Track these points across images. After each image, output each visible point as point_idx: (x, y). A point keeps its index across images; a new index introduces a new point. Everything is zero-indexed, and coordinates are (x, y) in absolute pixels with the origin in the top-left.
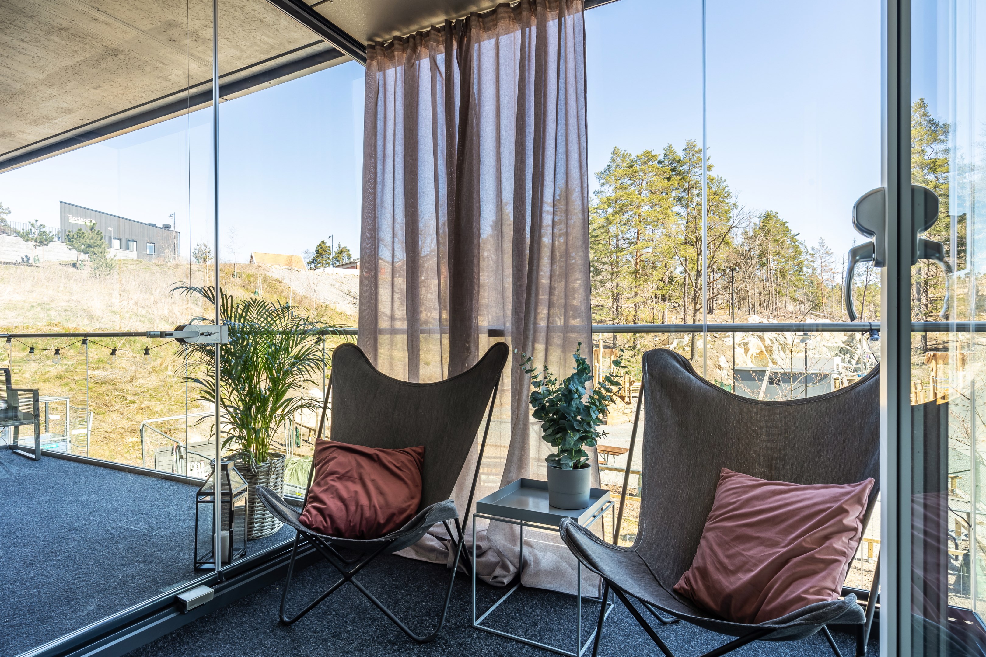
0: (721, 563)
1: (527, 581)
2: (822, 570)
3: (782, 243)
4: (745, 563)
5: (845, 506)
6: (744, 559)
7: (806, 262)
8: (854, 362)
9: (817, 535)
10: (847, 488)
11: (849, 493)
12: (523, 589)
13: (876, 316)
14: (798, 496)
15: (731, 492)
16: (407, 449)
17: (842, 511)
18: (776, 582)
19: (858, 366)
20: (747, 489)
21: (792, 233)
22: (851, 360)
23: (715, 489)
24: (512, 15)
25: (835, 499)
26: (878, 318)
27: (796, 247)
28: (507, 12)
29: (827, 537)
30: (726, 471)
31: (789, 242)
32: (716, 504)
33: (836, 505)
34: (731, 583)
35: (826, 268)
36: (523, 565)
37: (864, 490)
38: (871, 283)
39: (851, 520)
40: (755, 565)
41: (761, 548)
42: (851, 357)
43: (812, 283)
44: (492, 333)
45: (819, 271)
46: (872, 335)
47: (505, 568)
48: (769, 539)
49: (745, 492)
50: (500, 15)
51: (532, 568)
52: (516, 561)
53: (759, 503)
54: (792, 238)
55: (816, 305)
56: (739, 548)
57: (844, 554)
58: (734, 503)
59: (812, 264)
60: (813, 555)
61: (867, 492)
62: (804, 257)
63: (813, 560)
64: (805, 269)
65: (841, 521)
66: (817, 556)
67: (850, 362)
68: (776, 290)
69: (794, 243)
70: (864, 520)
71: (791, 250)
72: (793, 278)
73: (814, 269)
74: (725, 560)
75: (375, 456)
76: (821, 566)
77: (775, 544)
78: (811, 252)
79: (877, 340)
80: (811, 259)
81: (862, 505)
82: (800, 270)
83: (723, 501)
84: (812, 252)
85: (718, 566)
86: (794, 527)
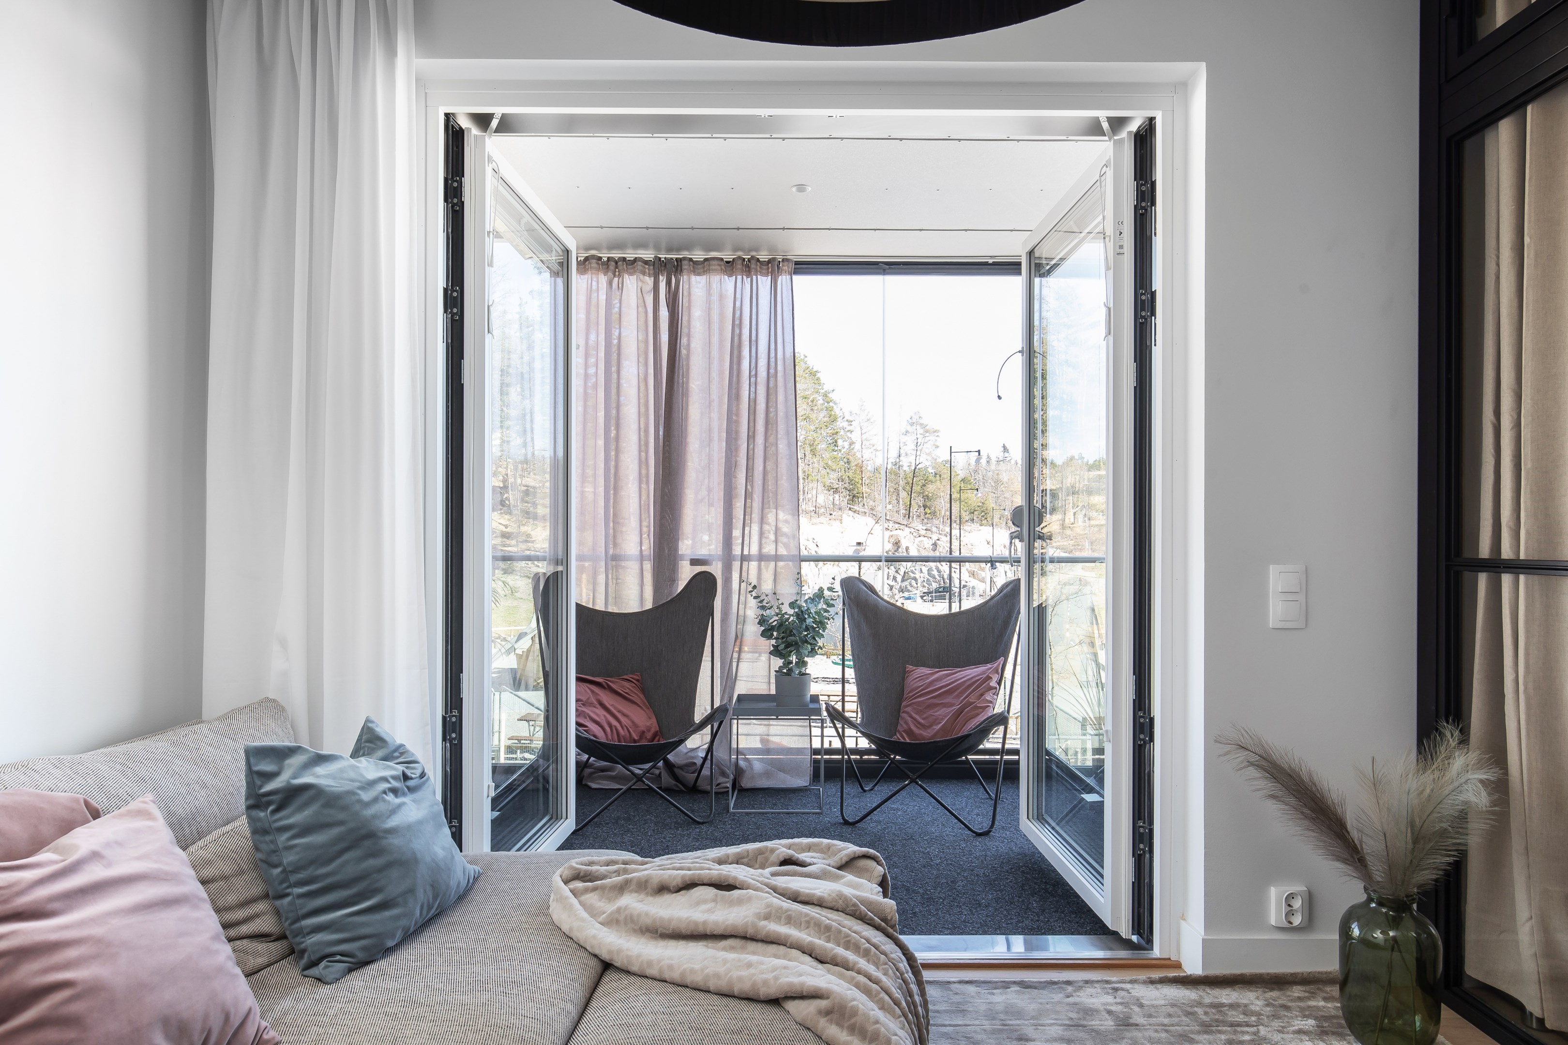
0: (919, 723)
1: (746, 783)
2: (982, 712)
3: (812, 401)
4: (936, 720)
5: (990, 675)
6: (934, 717)
7: (842, 432)
8: (899, 578)
9: (977, 694)
10: (989, 666)
11: (991, 668)
12: (743, 791)
13: (926, 514)
14: (962, 674)
15: (918, 679)
16: (625, 677)
17: (989, 678)
18: (957, 724)
19: (904, 584)
20: (929, 676)
21: (826, 388)
22: (896, 575)
23: (903, 679)
24: (723, 267)
25: (984, 673)
26: (927, 516)
27: (829, 409)
28: (720, 265)
29: (982, 695)
30: (910, 667)
31: (821, 401)
32: (906, 691)
33: (985, 676)
34: (929, 733)
35: (868, 443)
36: (739, 772)
37: (999, 664)
38: (919, 466)
39: (993, 683)
40: (942, 719)
41: (944, 709)
42: (897, 572)
43: (848, 462)
44: (694, 562)
45: (857, 446)
46: (992, 565)
47: (724, 774)
48: (948, 703)
49: (927, 678)
50: (711, 267)
51: (748, 774)
52: (733, 768)
53: (938, 683)
54: (825, 395)
55: (854, 496)
56: (931, 712)
57: (991, 702)
58: (922, 686)
59: (848, 434)
60: (976, 705)
61: (1001, 666)
62: (840, 423)
63: (977, 707)
64: (840, 442)
65: (989, 684)
66: (978, 705)
67: (895, 579)
68: (804, 472)
69: (828, 403)
70: (999, 683)
71: (822, 415)
72: (826, 455)
73: (852, 443)
74: (922, 721)
75: (604, 684)
76: (981, 710)
77: (952, 705)
78: (848, 417)
79: (995, 569)
80: (848, 428)
81: (998, 674)
82: (835, 443)
83: (914, 686)
84: (850, 419)
85: (918, 726)
86: (962, 693)
